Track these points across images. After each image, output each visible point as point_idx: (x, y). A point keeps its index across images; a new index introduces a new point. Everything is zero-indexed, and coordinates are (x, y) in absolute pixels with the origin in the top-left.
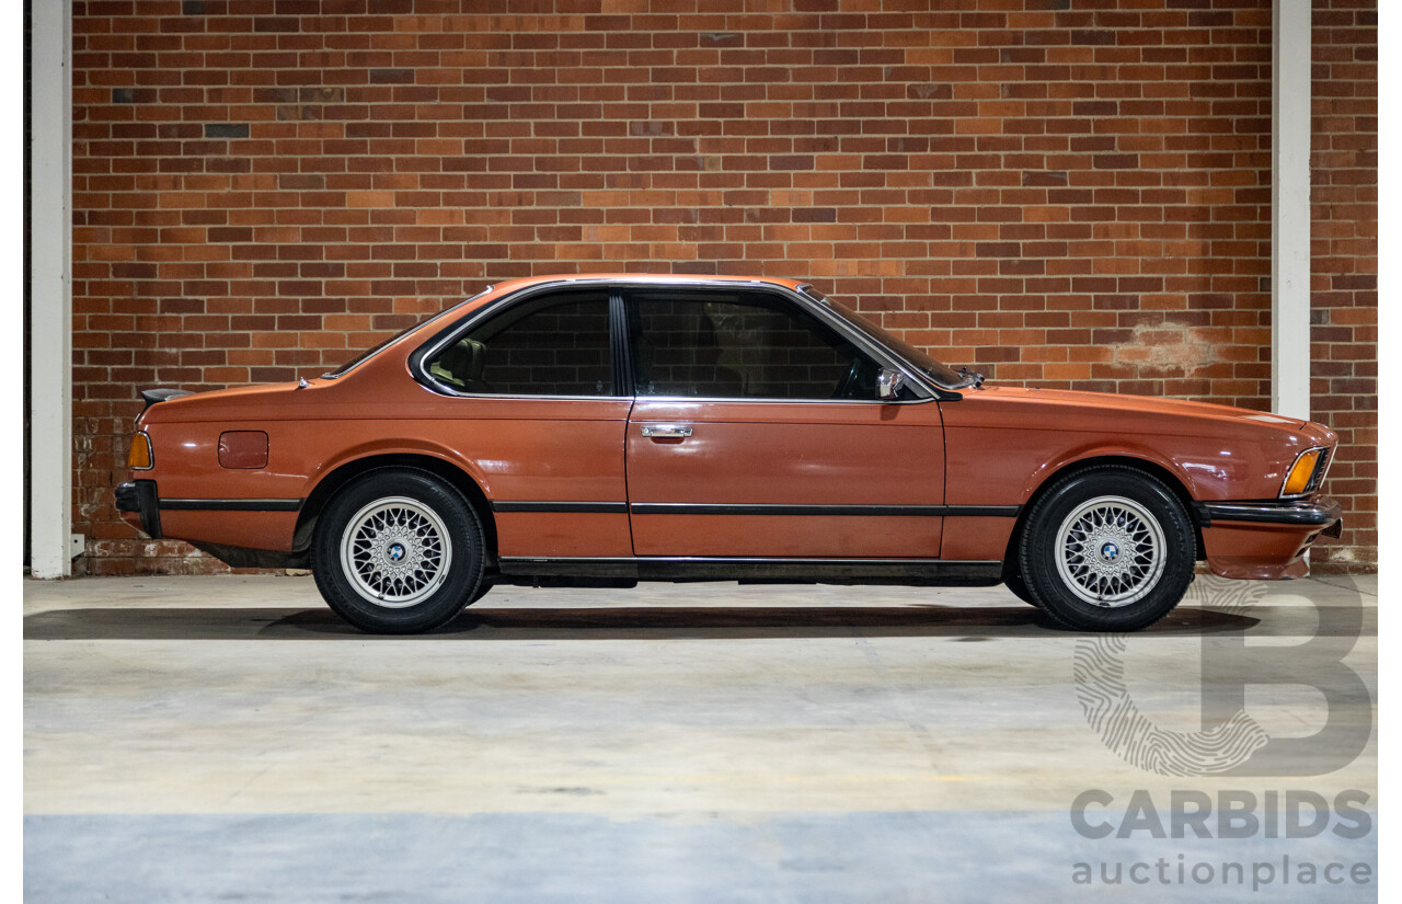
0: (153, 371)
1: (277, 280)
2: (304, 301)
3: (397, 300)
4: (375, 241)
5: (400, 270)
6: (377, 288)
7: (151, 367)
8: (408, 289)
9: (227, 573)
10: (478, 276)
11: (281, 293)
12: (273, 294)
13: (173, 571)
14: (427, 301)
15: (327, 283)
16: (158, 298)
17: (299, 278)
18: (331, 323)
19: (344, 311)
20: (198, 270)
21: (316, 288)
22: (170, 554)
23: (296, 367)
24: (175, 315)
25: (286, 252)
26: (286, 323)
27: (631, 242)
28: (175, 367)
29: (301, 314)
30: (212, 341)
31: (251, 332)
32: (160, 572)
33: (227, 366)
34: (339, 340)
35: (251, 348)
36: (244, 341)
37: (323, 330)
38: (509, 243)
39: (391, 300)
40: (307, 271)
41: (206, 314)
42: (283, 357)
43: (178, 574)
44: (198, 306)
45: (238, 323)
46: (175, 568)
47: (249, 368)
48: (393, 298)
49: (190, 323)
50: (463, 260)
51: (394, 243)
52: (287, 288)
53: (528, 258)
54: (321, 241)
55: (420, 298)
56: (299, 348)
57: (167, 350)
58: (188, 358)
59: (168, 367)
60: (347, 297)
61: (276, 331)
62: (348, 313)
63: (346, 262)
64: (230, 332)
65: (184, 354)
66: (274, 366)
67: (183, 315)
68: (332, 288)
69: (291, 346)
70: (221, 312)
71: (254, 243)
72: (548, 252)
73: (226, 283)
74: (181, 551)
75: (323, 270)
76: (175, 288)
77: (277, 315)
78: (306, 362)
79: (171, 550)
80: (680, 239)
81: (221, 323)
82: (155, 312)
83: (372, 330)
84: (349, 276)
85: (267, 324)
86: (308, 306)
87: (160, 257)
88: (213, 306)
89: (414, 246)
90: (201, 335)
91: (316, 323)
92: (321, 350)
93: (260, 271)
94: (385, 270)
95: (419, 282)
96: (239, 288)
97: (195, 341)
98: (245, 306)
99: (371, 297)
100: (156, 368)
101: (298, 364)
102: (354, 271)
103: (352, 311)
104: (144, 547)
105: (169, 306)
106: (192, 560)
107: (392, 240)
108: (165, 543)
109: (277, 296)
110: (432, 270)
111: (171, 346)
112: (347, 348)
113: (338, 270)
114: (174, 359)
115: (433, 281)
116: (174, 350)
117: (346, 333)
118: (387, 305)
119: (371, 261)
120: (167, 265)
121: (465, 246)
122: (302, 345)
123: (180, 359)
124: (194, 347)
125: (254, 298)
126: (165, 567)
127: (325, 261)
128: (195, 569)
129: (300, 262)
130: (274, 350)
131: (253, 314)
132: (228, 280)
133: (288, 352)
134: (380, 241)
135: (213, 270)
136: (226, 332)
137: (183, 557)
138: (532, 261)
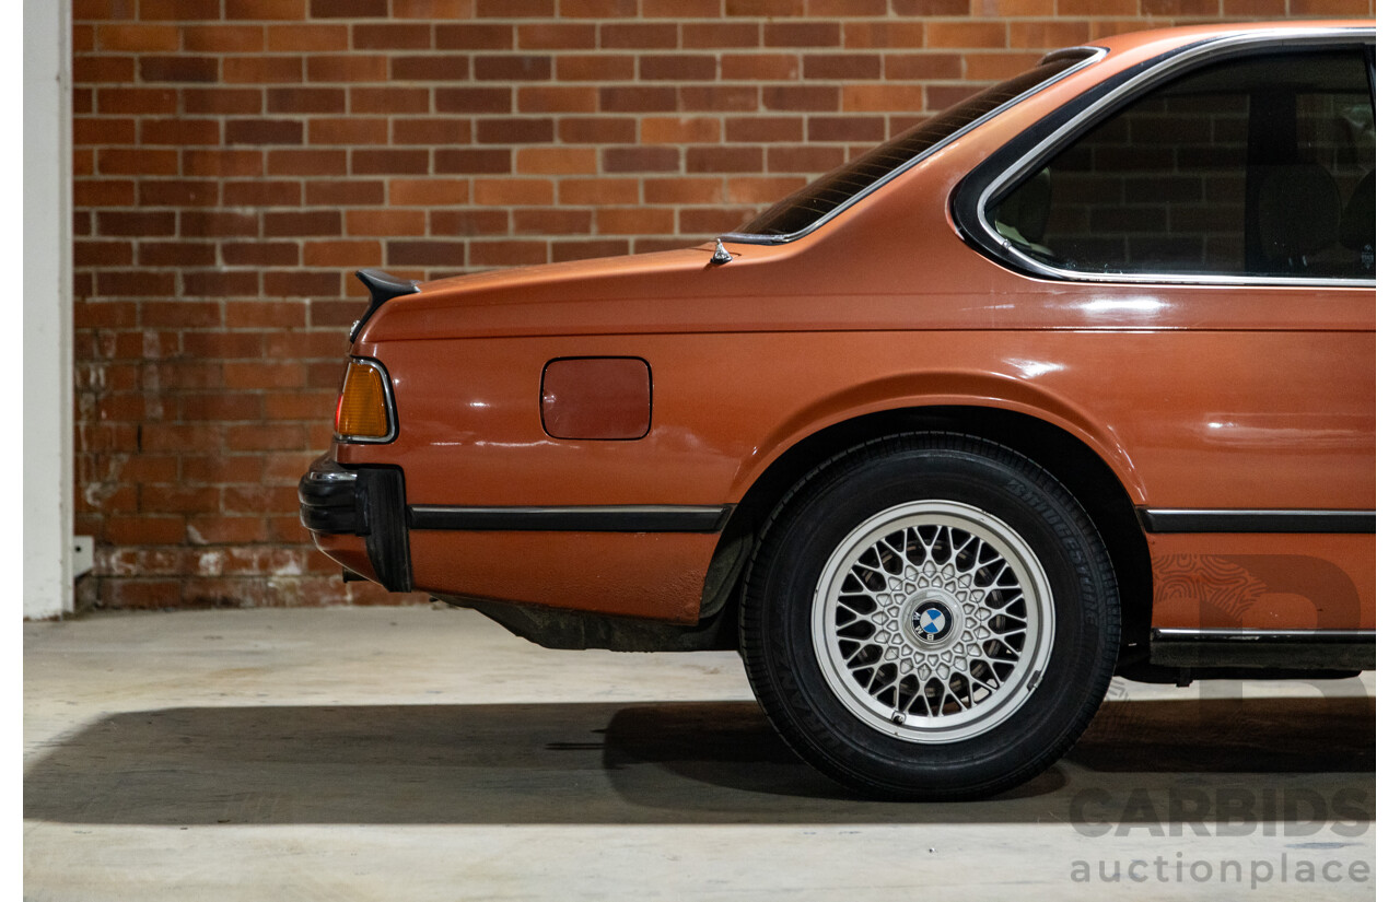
0: (213, 247)
1: (432, 85)
2: (481, 124)
3: (647, 121)
4: (605, 15)
5: (651, 68)
6: (609, 99)
7: (209, 241)
8: (665, 101)
9: (345, 603)
10: (786, 77)
11: (440, 108)
12: (425, 109)
13: (249, 601)
14: (697, 123)
15: (522, 92)
16: (222, 119)
17: (471, 83)
18: (527, 163)
19: (550, 139)
20: (292, 68)
21: (500, 100)
22: (244, 571)
23: (466, 240)
24: (250, 147)
25: (448, 36)
26: (447, 162)
27: (1056, 18)
28: (251, 240)
29: (476, 146)
30: (317, 194)
31: (386, 179)
32: (228, 603)
33: (345, 237)
34: (543, 191)
35: (387, 206)
36: (374, 193)
37: (515, 174)
38: (842, 20)
39: (633, 122)
40: (486, 69)
41: (306, 146)
42: (443, 223)
43: (258, 605)
44: (292, 132)
45: (364, 162)
46: (254, 595)
47: (383, 241)
48: (639, 117)
49: (278, 163)
50: (762, 51)
51: (640, 20)
52: (448, 100)
53: (875, 45)
54: (509, 15)
55: (685, 117)
56: (472, 206)
57: (238, 210)
58: (276, 224)
59: (240, 239)
60: (556, 116)
61: (432, 175)
62: (558, 144)
63: (554, 53)
64: (351, 178)
65: (269, 217)
66: (428, 237)
67: (266, 149)
68: (530, 100)
69: (458, 202)
70: (332, 142)
71: (391, 20)
72: (911, 36)
73: (342, 92)
74: (264, 564)
75: (514, 68)
76: (250, 101)
77: (432, 148)
78: (485, 230)
79: (247, 564)
80: (1144, 12)
81: (334, 162)
82: (217, 142)
83: (601, 174)
84: (561, 77)
85: (415, 163)
86: (488, 131)
87: (224, 45)
88: (318, 132)
89: (674, 26)
90: (297, 185)
91: (500, 163)
92: (510, 209)
93: (403, 69)
94: (622, 68)
95: (684, 90)
96: (364, 100)
97: (286, 193)
98: (376, 131)
99: (599, 115)
100: (218, 242)
101: (470, 233)
102: (569, 70)
103: (565, 140)
104: (198, 559)
105: (239, 132)
106: (283, 581)
107: (634, 14)
108: (236, 552)
109: (433, 114)
110: (705, 68)
111: (244, 203)
112: (557, 206)
113: (541, 68)
114: (249, 227)
115: (709, 89)
116: (250, 211)
117: (554, 179)
118: (625, 131)
119: (598, 52)
120: (237, 61)
121: (766, 26)
122: (478, 201)
123: (261, 226)
124: (285, 203)
125: (391, 118)
126: (236, 593)
127: (516, 52)
128: (289, 597)
129: (472, 54)
130: (427, 209)
131: (390, 146)
132: (346, 86)
133: (452, 214)
134: (616, 16)
135: (319, 69)
136: (339, 179)
137: (267, 576)
138: (882, 52)
